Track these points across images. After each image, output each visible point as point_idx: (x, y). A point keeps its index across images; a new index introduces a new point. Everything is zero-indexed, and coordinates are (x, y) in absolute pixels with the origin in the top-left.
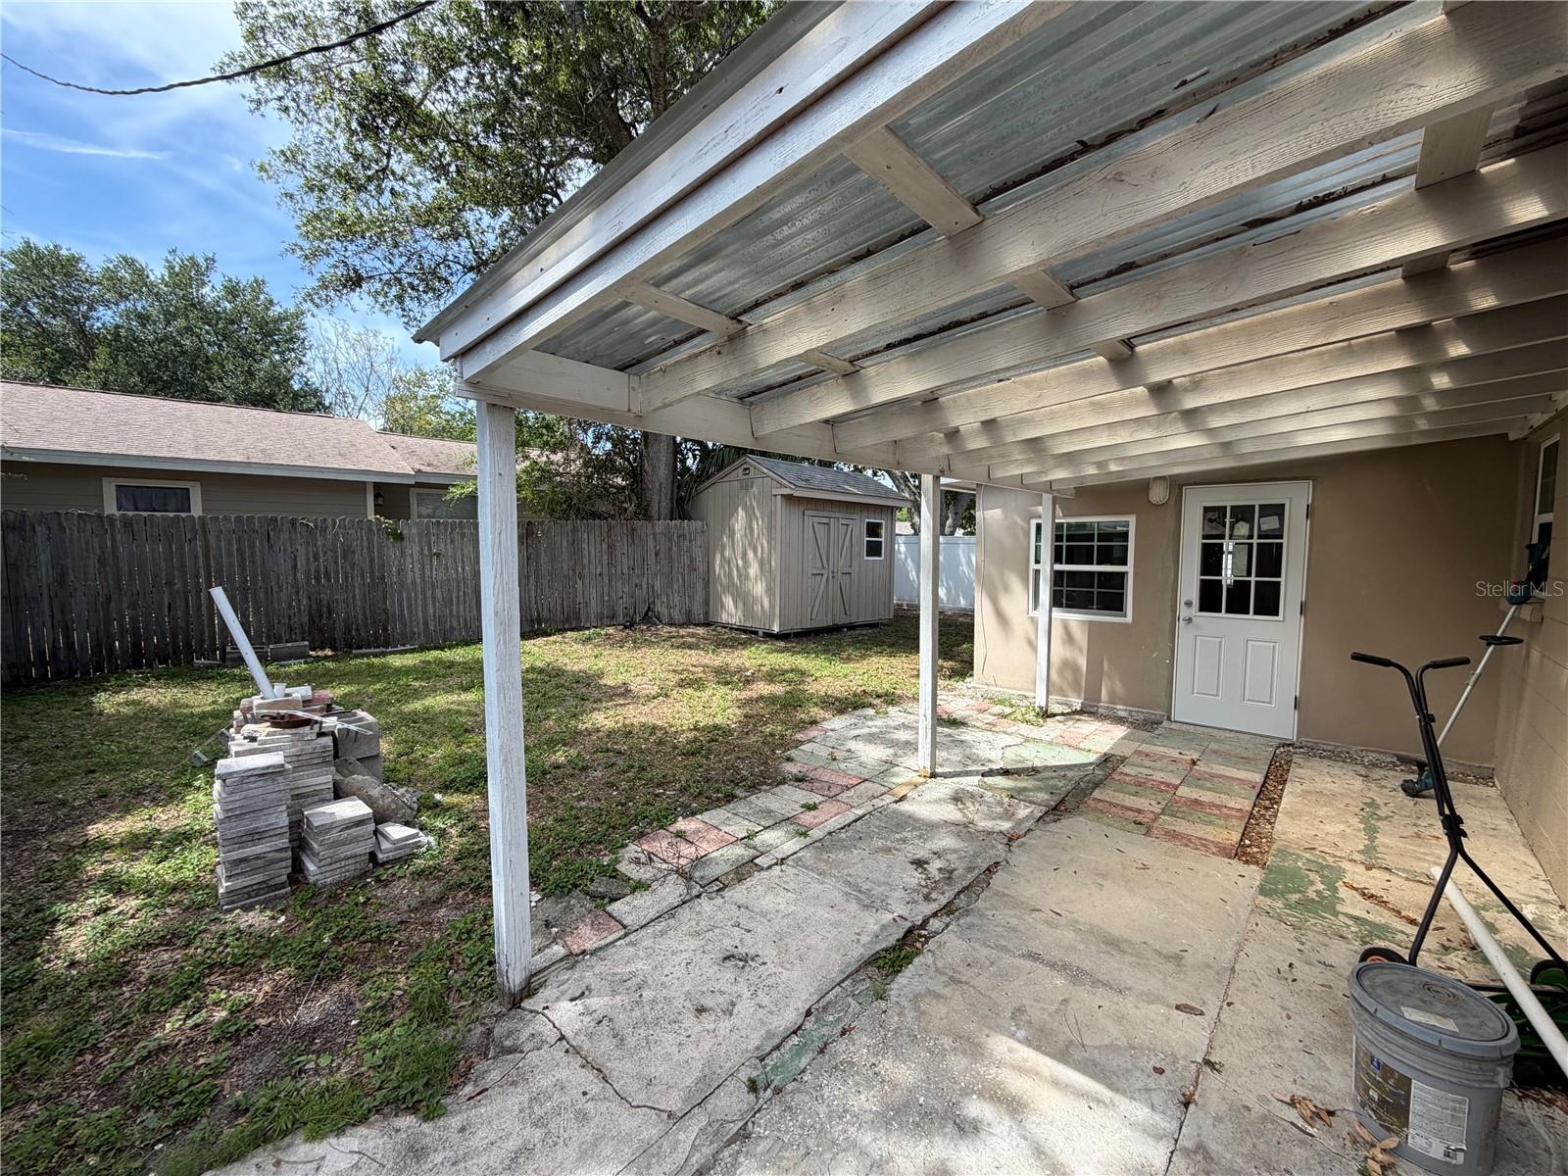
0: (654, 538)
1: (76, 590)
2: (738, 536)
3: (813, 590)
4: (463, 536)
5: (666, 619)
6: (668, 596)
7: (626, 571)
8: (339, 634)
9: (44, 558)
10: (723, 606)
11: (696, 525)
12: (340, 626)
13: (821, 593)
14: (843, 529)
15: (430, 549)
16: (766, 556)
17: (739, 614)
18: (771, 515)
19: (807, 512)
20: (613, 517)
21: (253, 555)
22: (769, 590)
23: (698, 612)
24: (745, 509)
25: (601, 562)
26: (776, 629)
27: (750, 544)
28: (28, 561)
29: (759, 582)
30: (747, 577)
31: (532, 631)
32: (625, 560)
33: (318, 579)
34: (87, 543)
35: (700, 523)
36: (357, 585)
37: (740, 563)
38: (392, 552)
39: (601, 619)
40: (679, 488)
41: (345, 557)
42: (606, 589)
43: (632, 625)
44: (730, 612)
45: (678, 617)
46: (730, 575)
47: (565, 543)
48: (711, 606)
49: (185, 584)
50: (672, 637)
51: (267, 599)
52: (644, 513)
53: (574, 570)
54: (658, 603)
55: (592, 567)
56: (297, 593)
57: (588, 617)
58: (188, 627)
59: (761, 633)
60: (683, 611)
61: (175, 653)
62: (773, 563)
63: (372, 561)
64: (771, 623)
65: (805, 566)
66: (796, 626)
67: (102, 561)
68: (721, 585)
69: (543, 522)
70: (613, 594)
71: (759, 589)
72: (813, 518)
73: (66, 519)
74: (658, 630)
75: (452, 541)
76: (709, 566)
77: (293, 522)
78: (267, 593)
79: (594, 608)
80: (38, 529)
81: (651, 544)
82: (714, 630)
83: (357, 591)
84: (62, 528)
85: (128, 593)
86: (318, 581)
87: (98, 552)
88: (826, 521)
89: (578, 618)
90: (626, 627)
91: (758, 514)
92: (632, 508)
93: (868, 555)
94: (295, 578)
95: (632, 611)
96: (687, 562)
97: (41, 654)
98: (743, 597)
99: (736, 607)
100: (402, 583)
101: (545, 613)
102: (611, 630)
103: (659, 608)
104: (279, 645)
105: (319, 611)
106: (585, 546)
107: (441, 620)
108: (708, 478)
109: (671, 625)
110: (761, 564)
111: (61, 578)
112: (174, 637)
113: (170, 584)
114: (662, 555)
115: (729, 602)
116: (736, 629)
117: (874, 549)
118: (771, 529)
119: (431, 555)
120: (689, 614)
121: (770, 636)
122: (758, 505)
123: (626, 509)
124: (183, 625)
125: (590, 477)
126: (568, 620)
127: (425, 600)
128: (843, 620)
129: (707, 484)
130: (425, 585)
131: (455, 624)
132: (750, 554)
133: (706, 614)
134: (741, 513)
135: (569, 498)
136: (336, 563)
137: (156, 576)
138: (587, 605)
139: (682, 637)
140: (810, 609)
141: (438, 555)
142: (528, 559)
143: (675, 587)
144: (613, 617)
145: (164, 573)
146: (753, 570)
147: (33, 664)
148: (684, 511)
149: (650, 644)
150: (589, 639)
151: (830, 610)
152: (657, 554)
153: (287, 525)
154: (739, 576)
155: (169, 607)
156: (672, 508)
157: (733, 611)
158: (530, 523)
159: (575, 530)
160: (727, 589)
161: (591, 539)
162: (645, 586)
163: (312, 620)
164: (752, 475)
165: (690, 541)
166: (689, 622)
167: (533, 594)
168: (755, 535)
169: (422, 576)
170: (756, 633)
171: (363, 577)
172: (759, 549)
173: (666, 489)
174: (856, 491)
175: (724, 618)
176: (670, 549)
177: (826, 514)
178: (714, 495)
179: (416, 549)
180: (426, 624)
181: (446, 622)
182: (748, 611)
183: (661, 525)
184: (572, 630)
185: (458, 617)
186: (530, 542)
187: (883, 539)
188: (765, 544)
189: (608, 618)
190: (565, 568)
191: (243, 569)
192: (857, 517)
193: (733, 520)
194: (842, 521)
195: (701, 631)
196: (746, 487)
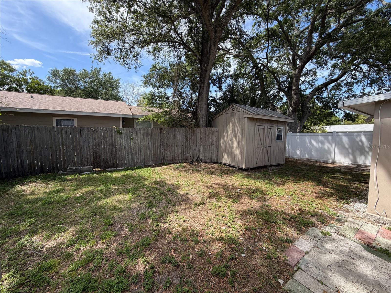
0: (200, 134)
1: (24, 150)
2: (229, 133)
3: (258, 152)
4: (140, 133)
5: (204, 161)
6: (204, 153)
7: (191, 144)
8: (102, 164)
9: (15, 140)
10: (223, 157)
11: (214, 129)
12: (102, 161)
13: (260, 154)
14: (269, 130)
15: (130, 137)
16: (240, 140)
17: (229, 160)
18: (243, 126)
19: (256, 124)
20: (187, 126)
21: (76, 139)
22: (241, 153)
23: (214, 159)
24: (233, 123)
25: (183, 141)
26: (244, 167)
27: (234, 136)
28: (10, 140)
29: (237, 150)
30: (232, 147)
31: (161, 163)
32: (191, 141)
33: (96, 146)
34: (27, 135)
35: (216, 128)
36: (108, 148)
37: (230, 142)
38: (118, 138)
39: (183, 160)
40: (209, 117)
41: (104, 139)
42: (184, 150)
43: (192, 163)
44: (226, 159)
45: (208, 160)
46: (226, 146)
47: (172, 135)
48: (219, 157)
49: (56, 148)
50: (206, 168)
51: (80, 153)
52: (197, 125)
53: (175, 144)
54: (201, 155)
55: (180, 143)
56: (89, 151)
57: (179, 159)
58: (57, 161)
59: (237, 168)
60: (209, 158)
61: (53, 169)
62: (243, 143)
63: (112, 141)
64: (242, 164)
65: (255, 144)
66: (251, 166)
67: (31, 141)
68: (223, 149)
69: (165, 128)
70: (187, 152)
71: (237, 152)
72: (258, 126)
73: (21, 128)
74: (201, 165)
75: (137, 134)
76: (219, 142)
77: (88, 129)
78: (80, 151)
79: (180, 156)
80: (13, 130)
81: (199, 135)
82: (220, 166)
83: (108, 150)
84: (19, 130)
85: (39, 151)
86: (96, 147)
87: (30, 138)
88: (263, 127)
89: (176, 160)
90: (190, 163)
91: (237, 125)
92: (193, 124)
93: (277, 140)
94: (89, 146)
95: (192, 158)
96: (211, 142)
97: (14, 169)
98: (230, 154)
99: (228, 158)
100: (121, 148)
101: (165, 158)
102: (185, 164)
103: (202, 157)
104: (84, 167)
105: (96, 157)
106: (178, 136)
107: (133, 160)
108: (219, 113)
109: (205, 162)
110: (238, 143)
111: (19, 146)
112: (53, 164)
113: (51, 148)
114: (203, 139)
115: (225, 156)
116: (228, 166)
117: (279, 138)
118: (242, 130)
119: (131, 139)
120: (211, 159)
121: (241, 169)
122: (238, 121)
123: (191, 124)
124: (55, 160)
125: (181, 115)
126: (172, 160)
127: (128, 154)
128: (268, 164)
129: (218, 115)
130: (128, 148)
131: (137, 161)
132: (234, 139)
133: (217, 159)
134: (231, 125)
135: (174, 121)
136: (101, 141)
137: (47, 145)
138: (178, 155)
139: (209, 169)
140: (256, 160)
141: (132, 139)
142: (161, 140)
143: (207, 150)
144: (186, 159)
145: (49, 144)
146: (235, 145)
147: (12, 172)
148: (210, 124)
149: (199, 171)
150: (178, 168)
151: (264, 160)
152: (201, 139)
153: (86, 129)
154: (230, 147)
155: (51, 155)
156: (207, 123)
157: (227, 159)
158: (161, 129)
159: (175, 131)
160: (225, 151)
161: (180, 134)
162: (197, 150)
163: (94, 159)
164: (235, 111)
165: (212, 135)
166: (211, 162)
167: (162, 151)
168: (236, 132)
169: (128, 146)
170: (235, 168)
171: (109, 146)
172: (238, 137)
173: (205, 118)
174: (275, 116)
175: (224, 161)
176: (205, 137)
177: (263, 125)
178: (221, 119)
179: (126, 137)
180: (129, 161)
181: (135, 160)
182: (233, 159)
183: (203, 129)
184: (173, 163)
185: (139, 159)
186: (161, 135)
187: (282, 134)
188: (240, 136)
189: (185, 160)
190: (172, 143)
191: (73, 143)
192: (274, 126)
193: (228, 127)
194: (269, 127)
195: (216, 166)
196: (233, 115)
